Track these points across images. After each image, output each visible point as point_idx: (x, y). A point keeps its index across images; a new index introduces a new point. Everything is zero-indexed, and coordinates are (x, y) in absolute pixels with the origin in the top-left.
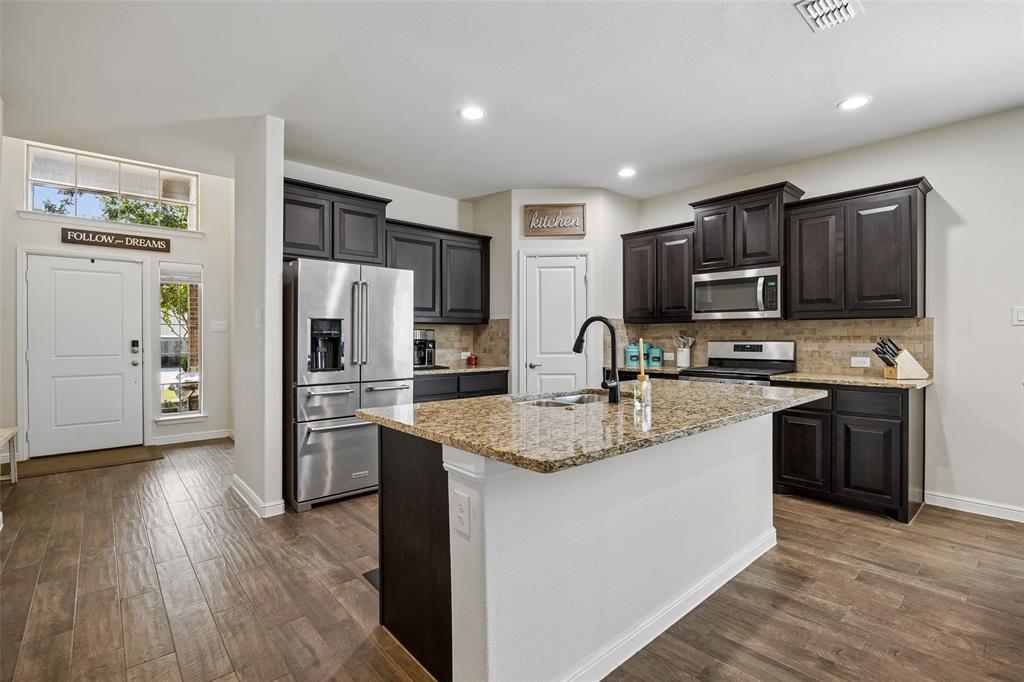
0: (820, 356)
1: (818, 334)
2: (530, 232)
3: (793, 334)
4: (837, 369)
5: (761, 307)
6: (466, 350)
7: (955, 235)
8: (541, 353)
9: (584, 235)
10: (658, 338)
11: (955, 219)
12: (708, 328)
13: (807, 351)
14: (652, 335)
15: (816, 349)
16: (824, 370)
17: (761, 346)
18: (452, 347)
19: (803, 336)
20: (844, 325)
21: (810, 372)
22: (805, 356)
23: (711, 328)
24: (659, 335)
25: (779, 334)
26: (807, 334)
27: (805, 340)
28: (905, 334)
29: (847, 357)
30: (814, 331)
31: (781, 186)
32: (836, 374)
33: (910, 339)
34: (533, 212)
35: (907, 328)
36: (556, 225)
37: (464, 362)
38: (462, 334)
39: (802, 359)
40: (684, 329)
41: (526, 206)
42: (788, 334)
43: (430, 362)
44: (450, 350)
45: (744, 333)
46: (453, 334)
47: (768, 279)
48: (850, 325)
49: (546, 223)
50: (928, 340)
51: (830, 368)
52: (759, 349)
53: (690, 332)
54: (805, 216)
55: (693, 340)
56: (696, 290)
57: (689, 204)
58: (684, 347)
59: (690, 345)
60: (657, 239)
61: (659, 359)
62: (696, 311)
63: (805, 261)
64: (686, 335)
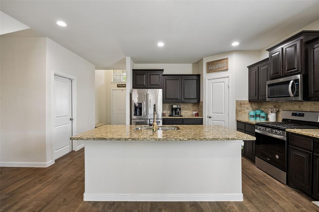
2: (209, 71)
6: (195, 111)
8: (213, 113)
9: (228, 69)
10: (266, 108)
12: (284, 104)
14: (264, 107)
17: (304, 114)
18: (190, 110)
23: (286, 104)
34: (209, 64)
36: (217, 67)
37: (195, 115)
38: (193, 106)
41: (207, 63)
43: (178, 114)
44: (189, 111)
45: (300, 107)
46: (190, 106)
47: (295, 81)
49: (214, 67)
52: (302, 115)
53: (277, 106)
54: (316, 46)
55: (278, 109)
56: (269, 88)
57: (266, 50)
58: (272, 113)
59: (276, 113)
60: (258, 67)
61: (264, 117)
62: (268, 97)
63: (316, 70)
64: (275, 107)
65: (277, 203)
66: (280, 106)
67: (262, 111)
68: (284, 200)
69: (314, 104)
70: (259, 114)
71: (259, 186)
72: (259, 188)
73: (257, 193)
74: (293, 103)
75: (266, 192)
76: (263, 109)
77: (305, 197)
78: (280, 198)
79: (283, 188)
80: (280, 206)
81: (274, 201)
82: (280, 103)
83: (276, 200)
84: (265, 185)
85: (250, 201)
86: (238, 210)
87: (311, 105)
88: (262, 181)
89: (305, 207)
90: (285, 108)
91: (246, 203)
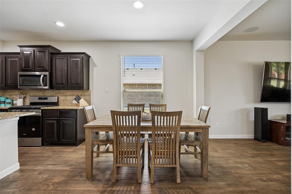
0: (65, 101)
1: (65, 94)
3: (58, 94)
4: (69, 104)
5: (42, 85)
7: (95, 69)
10: (11, 95)
11: (95, 65)
12: (31, 92)
13: (62, 99)
14: (8, 94)
15: (64, 99)
16: (66, 105)
17: (47, 98)
19: (61, 95)
20: (71, 92)
21: (63, 106)
22: (61, 101)
23: (32, 92)
24: (11, 94)
25: (54, 94)
26: (62, 94)
27: (61, 96)
28: (85, 94)
29: (72, 101)
30: (64, 93)
31: (49, 46)
32: (69, 106)
33: (86, 95)
35: (85, 92)
39: (60, 102)
40: (21, 92)
42: (57, 94)
45: (43, 94)
47: (45, 76)
48: (73, 91)
50: (90, 96)
51: (68, 104)
52: (46, 99)
53: (24, 93)
54: (57, 57)
55: (25, 96)
56: (20, 77)
57: (18, 46)
58: (20, 98)
59: (23, 98)
60: (6, 57)
61: (10, 103)
62: (20, 85)
63: (57, 71)
64: (22, 94)
65: (43, 156)
66: (27, 93)
67: (7, 98)
68: (46, 153)
69: (53, 91)
70: (4, 101)
71: (24, 155)
72: (25, 156)
73: (26, 159)
74: (38, 91)
75: (32, 155)
76: (7, 96)
77: (54, 146)
78: (43, 153)
79: (41, 149)
80: (46, 156)
81: (40, 156)
82: (26, 90)
83: (42, 155)
84: (27, 153)
85: (26, 165)
86: (21, 174)
87: (51, 92)
88: (23, 152)
89: (58, 150)
90: (32, 94)
91: (24, 167)
